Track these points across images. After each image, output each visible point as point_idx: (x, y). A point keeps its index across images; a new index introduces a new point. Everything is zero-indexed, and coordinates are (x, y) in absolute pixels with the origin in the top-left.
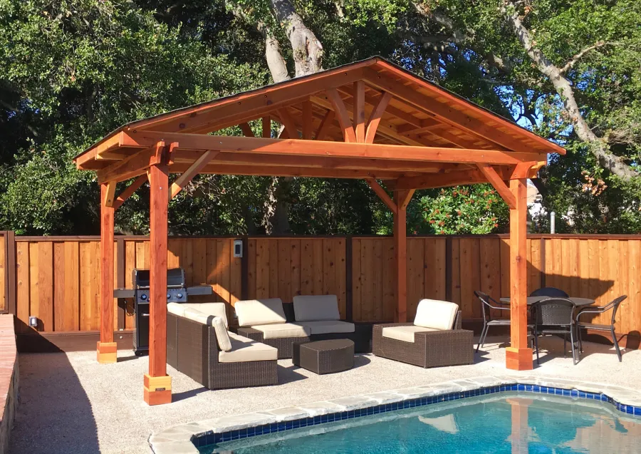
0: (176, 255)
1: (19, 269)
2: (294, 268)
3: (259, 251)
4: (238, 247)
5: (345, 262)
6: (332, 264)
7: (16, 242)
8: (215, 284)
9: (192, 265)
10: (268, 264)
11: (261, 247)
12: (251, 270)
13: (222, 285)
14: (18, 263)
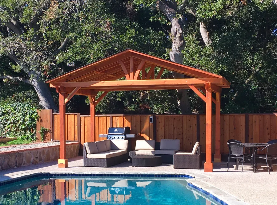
0: (130, 122)
1: (81, 127)
2: (175, 128)
3: (160, 120)
4: (151, 119)
5: (196, 126)
6: (190, 127)
7: (80, 117)
8: (144, 134)
9: (135, 126)
10: (164, 126)
11: (161, 119)
12: (158, 129)
13: (146, 134)
14: (81, 124)
